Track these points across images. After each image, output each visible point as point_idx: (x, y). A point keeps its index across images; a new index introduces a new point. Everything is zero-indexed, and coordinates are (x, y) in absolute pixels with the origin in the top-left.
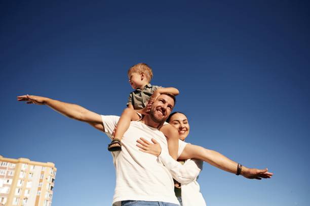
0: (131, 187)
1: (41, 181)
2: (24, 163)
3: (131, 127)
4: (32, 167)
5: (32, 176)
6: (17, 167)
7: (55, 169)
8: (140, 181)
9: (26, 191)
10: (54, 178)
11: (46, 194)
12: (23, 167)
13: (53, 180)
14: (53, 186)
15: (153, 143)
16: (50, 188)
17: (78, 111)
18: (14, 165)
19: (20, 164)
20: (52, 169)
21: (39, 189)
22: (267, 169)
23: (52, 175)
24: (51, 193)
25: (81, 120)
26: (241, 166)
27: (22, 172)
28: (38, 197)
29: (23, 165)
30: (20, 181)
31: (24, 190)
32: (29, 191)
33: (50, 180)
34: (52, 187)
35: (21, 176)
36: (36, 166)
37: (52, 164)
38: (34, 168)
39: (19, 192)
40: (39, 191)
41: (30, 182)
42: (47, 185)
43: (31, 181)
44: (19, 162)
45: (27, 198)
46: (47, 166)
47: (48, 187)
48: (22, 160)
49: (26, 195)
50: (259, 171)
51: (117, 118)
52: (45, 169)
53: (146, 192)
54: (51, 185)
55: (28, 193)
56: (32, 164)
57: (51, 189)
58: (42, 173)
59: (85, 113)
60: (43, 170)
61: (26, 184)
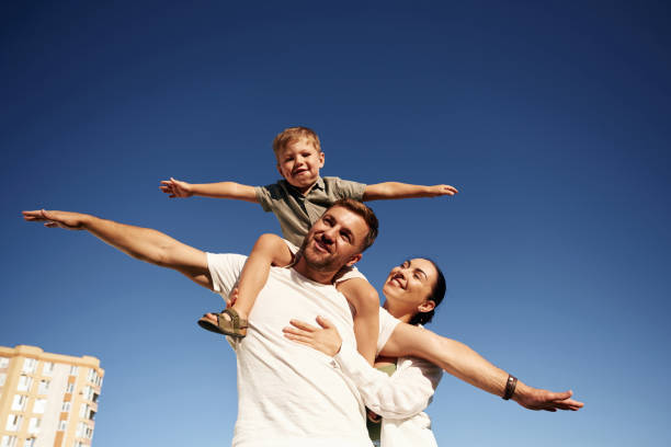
0: (270, 419)
1: (67, 398)
2: (28, 356)
3: (271, 281)
4: (47, 366)
5: (47, 387)
6: (12, 366)
7: (102, 372)
8: (290, 404)
9: (33, 421)
10: (98, 393)
11: (79, 428)
12: (27, 365)
13: (96, 396)
14: (95, 410)
15: (320, 327)
16: (88, 415)
17: (156, 244)
18: (5, 361)
19: (20, 359)
20: (95, 371)
21: (64, 416)
22: (571, 392)
23: (94, 385)
24: (91, 424)
25: (160, 263)
26: (515, 379)
27: (24, 378)
28: (59, 436)
29: (28, 361)
30: (17, 398)
31: (28, 419)
32: (39, 421)
33: (87, 396)
34: (92, 413)
35: (22, 386)
36: (56, 365)
37: (94, 361)
38: (51, 369)
39: (15, 423)
40: (64, 422)
41: (43, 401)
42: (82, 406)
43: (45, 398)
44: (17, 355)
45: (34, 438)
46: (83, 365)
47: (84, 413)
48: (24, 349)
49: (32, 429)
50: (552, 395)
51: (241, 259)
52: (77, 372)
53: (304, 430)
54: (90, 409)
55: (38, 425)
56: (48, 360)
57: (91, 417)
58: (72, 380)
59: (170, 248)
60: (73, 374)
61: (31, 405)
